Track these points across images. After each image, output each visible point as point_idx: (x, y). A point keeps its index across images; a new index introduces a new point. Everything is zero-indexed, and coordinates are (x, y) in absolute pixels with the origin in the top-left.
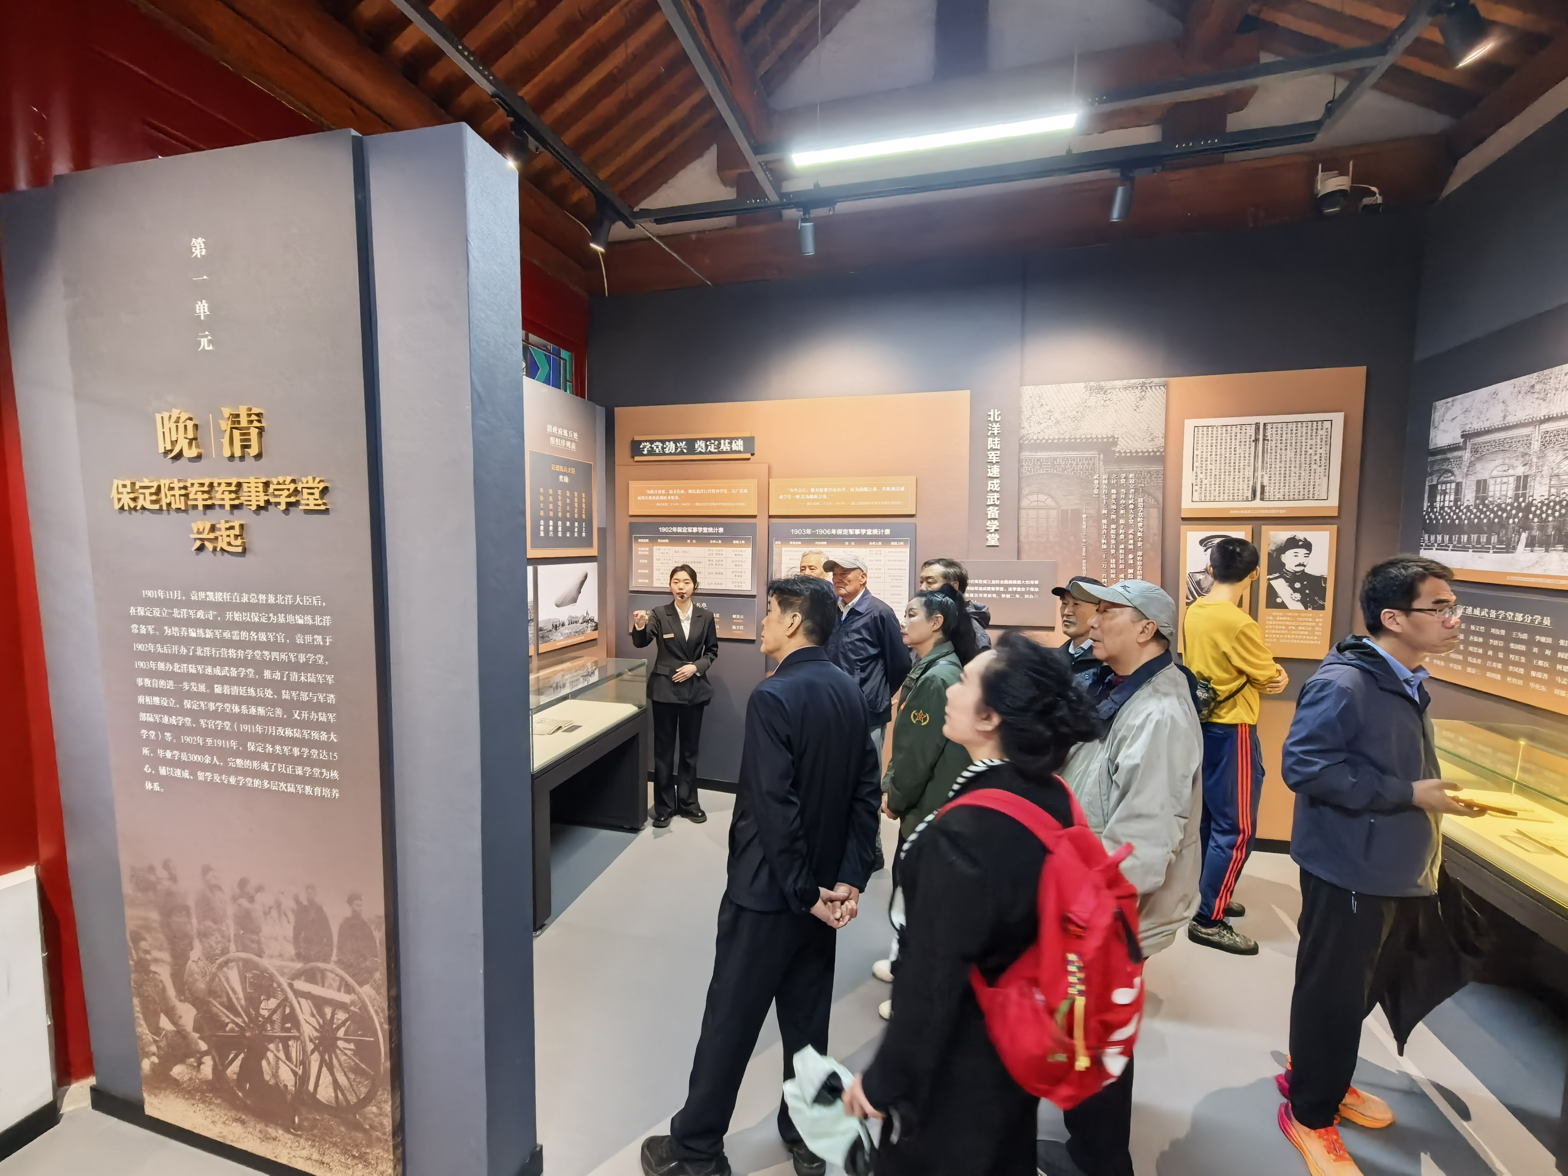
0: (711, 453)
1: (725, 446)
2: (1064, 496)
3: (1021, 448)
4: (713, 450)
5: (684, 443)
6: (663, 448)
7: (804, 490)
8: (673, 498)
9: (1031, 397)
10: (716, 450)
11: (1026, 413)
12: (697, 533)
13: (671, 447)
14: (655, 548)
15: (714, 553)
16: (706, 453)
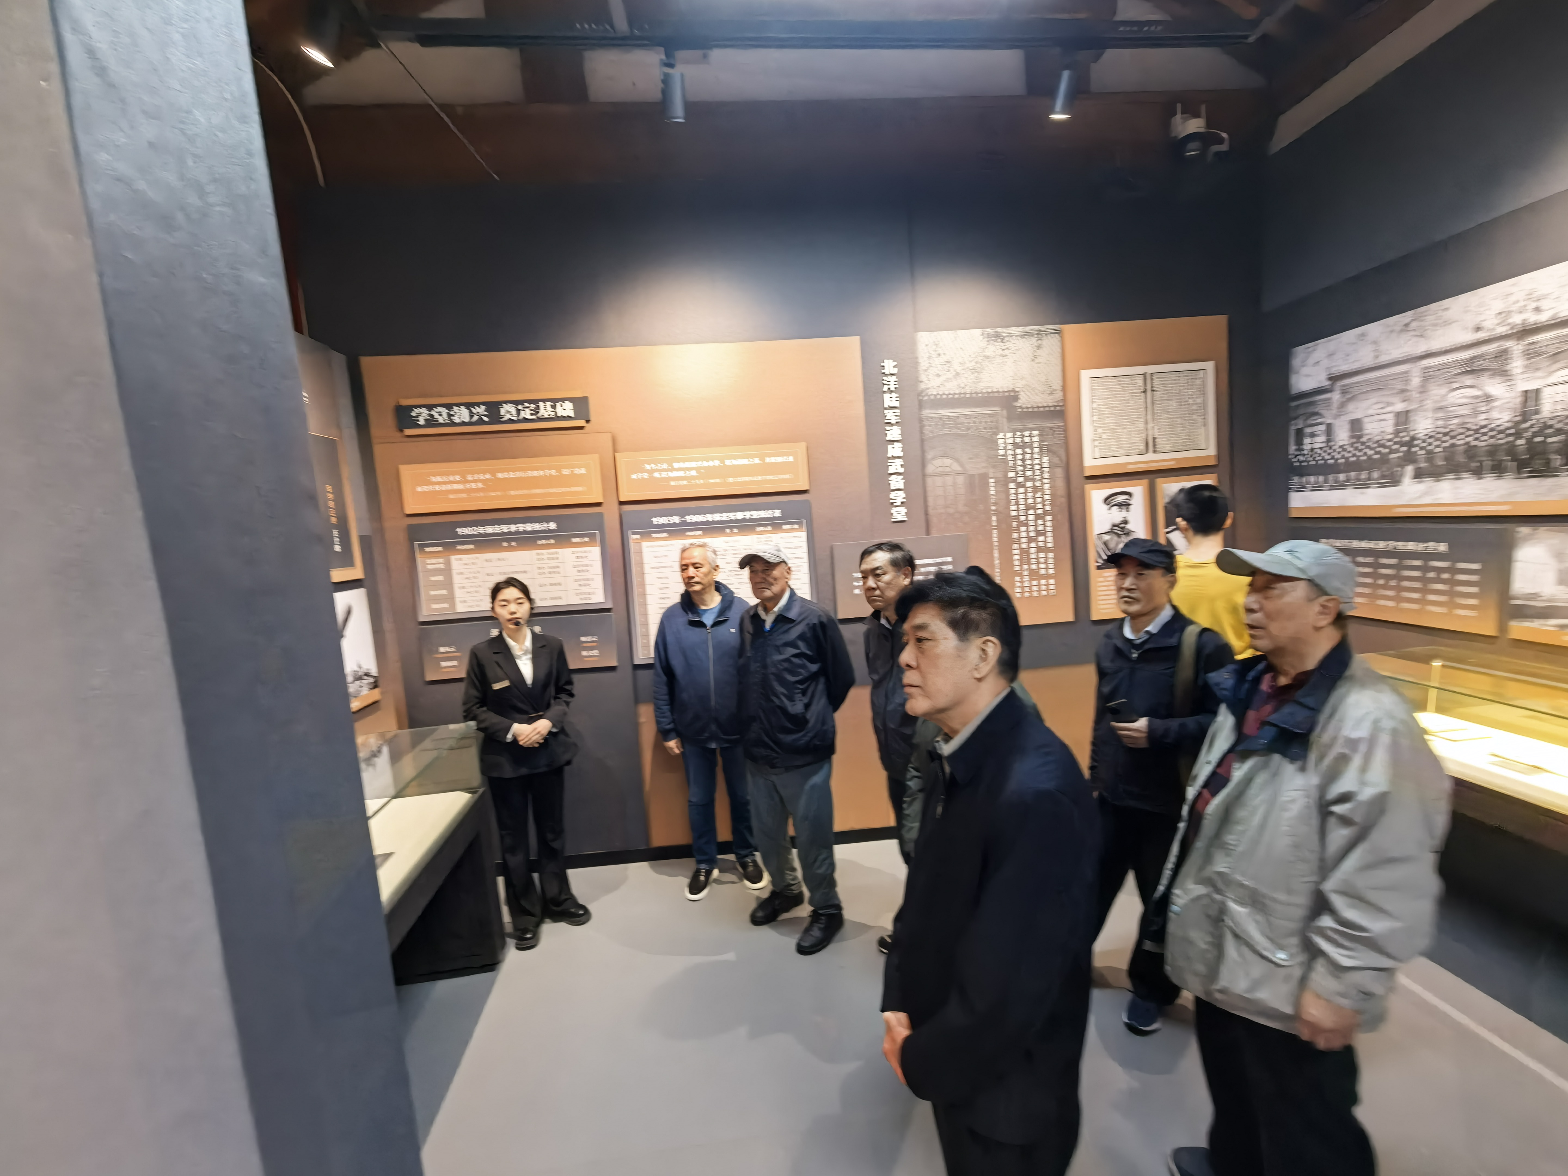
0: (526, 420)
1: (545, 410)
2: (970, 459)
3: (921, 405)
4: (529, 417)
5: (483, 407)
6: (450, 415)
7: (665, 466)
8: (473, 486)
9: (927, 345)
10: (534, 417)
11: (923, 364)
12: (517, 533)
13: (461, 415)
14: (453, 558)
15: (545, 557)
16: (519, 421)
